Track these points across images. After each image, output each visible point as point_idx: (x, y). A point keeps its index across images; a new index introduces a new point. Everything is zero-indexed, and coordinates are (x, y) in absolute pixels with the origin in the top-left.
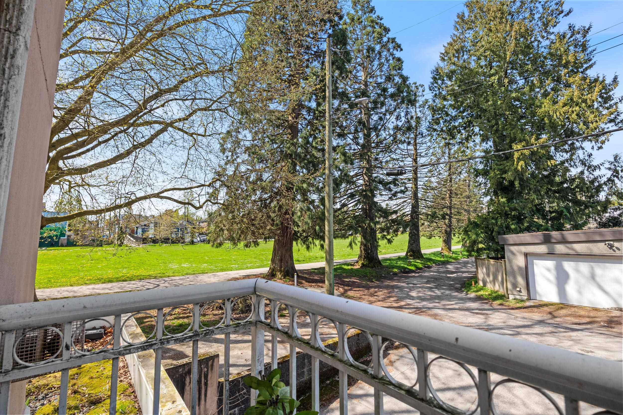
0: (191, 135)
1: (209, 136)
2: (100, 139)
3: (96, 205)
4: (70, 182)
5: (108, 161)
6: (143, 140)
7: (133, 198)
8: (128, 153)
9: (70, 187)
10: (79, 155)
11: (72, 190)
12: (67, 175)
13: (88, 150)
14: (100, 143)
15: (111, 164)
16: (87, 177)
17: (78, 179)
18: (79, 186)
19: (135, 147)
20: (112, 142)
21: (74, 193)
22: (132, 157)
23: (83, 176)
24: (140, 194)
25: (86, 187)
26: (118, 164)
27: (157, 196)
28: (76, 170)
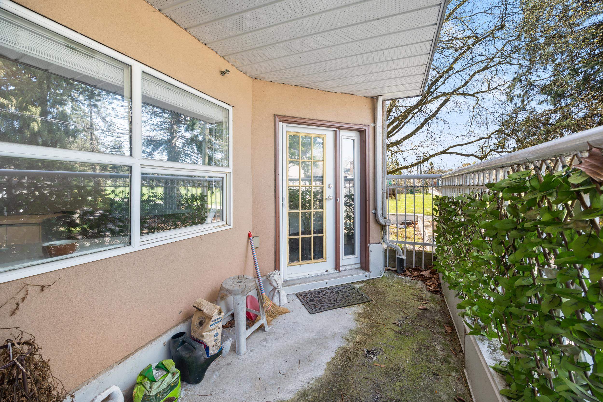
0: (473, 95)
1: (494, 89)
2: (405, 121)
3: (406, 163)
4: (391, 151)
5: (410, 134)
6: (431, 114)
7: (428, 156)
8: (422, 126)
9: (392, 154)
10: (394, 135)
11: (393, 155)
12: (390, 147)
13: (399, 130)
14: (405, 123)
15: (412, 135)
16: (401, 147)
17: (395, 148)
18: (396, 152)
19: (426, 120)
20: (412, 120)
21: (394, 157)
22: (425, 127)
23: (398, 146)
24: (432, 153)
25: (400, 152)
26: (418, 134)
27: (444, 152)
28: (394, 143)
